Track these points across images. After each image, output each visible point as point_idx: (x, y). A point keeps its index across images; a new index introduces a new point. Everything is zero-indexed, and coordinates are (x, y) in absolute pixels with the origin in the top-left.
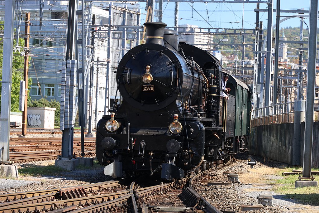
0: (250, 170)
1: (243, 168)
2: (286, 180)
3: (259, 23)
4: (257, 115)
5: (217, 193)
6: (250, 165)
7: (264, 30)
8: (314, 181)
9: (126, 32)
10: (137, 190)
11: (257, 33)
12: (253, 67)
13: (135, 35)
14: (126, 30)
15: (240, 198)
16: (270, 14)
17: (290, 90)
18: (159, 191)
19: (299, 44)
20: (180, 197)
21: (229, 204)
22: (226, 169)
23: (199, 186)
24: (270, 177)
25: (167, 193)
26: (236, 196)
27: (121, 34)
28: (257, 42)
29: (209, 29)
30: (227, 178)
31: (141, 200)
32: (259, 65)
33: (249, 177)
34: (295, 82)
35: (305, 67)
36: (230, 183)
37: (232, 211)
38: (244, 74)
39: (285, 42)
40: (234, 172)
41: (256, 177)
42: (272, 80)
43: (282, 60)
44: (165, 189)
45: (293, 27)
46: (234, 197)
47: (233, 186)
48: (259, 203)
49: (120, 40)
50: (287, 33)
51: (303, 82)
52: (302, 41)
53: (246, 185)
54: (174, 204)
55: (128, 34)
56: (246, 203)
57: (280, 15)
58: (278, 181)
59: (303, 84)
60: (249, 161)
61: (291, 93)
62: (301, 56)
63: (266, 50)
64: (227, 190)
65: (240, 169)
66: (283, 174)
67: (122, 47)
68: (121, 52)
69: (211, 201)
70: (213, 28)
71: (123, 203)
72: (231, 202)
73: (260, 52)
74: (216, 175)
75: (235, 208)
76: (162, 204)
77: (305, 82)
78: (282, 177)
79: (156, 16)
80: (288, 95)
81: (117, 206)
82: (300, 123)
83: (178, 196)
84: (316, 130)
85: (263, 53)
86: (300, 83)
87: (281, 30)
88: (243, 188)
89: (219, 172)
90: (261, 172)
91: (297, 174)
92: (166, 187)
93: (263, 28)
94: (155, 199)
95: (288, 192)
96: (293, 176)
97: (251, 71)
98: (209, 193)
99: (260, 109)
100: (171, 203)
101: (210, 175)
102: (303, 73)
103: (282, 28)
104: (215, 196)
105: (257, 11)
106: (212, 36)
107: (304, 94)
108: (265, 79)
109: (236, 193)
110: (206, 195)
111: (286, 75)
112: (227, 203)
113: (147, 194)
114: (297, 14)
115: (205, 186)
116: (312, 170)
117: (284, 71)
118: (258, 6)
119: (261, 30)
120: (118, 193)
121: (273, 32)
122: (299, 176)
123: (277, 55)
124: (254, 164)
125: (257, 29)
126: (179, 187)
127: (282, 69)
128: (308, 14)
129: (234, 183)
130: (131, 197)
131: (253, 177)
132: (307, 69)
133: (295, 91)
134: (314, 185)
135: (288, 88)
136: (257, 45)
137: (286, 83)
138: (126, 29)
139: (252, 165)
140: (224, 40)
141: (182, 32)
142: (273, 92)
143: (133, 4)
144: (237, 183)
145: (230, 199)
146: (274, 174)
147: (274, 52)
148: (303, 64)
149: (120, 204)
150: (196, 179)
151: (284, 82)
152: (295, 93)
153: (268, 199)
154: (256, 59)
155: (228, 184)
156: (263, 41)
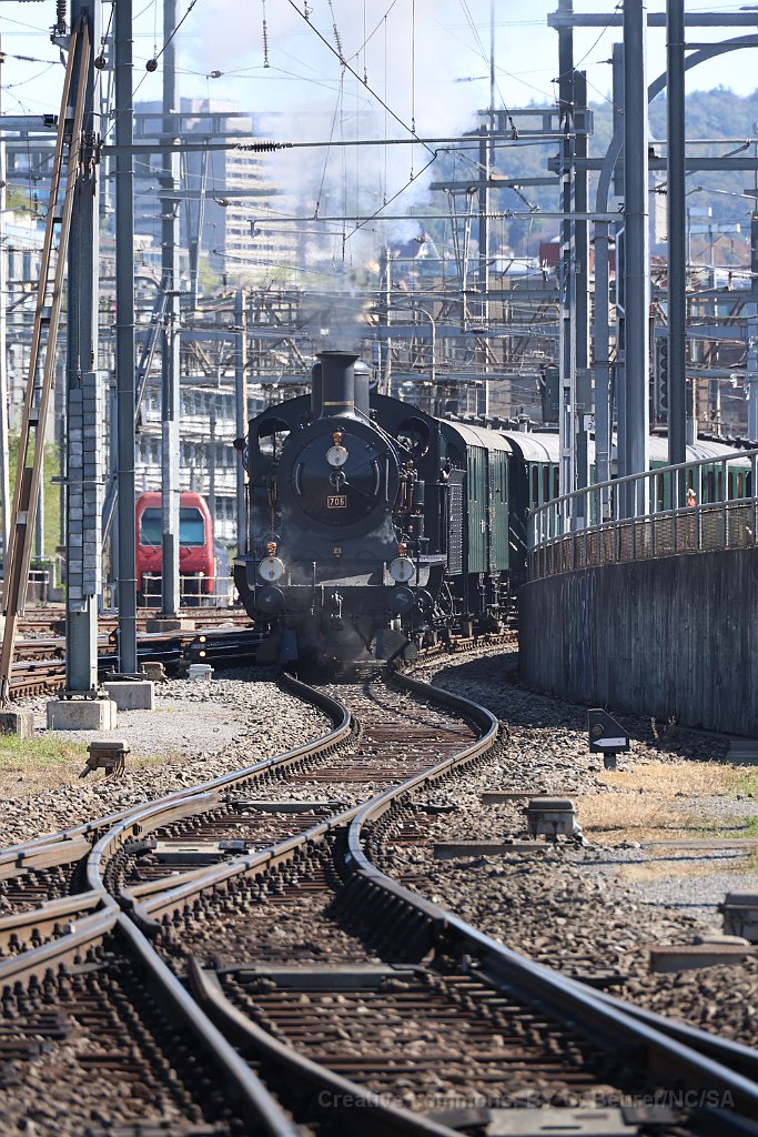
0: (605, 776)
1: (572, 773)
6: (601, 755)
15: (618, 911)
18: (227, 894)
20: (334, 917)
21: (578, 943)
25: (264, 903)
37: (611, 973)
48: (730, 932)
53: (615, 848)
56: (662, 935)
71: (92, 960)
72: (584, 931)
74: (454, 809)
75: (617, 960)
76: (267, 953)
81: (69, 972)
83: (329, 913)
89: (464, 795)
94: (219, 931)
100: (305, 947)
101: (424, 809)
112: (570, 937)
113: (182, 913)
115: (422, 862)
124: (618, 749)
129: (556, 840)
130: (118, 928)
139: (611, 753)
149: (77, 960)
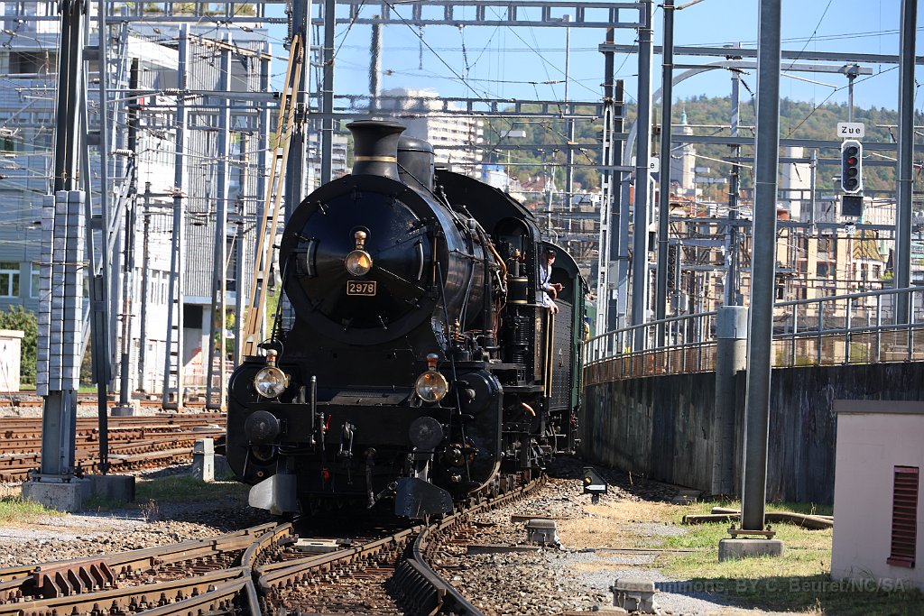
0: (591, 508)
1: (570, 504)
2: (693, 538)
3: (615, 84)
4: (610, 349)
5: (494, 577)
6: (590, 495)
7: (629, 104)
8: (774, 539)
9: (228, 110)
10: (262, 569)
11: (608, 112)
12: (597, 211)
13: (255, 118)
14: (228, 104)
15: (560, 590)
16: (646, 59)
17: (703, 277)
18: (328, 571)
19: (728, 145)
20: (388, 587)
21: (528, 608)
22: (521, 507)
23: (443, 555)
24: (647, 529)
25: (351, 577)
26: (549, 586)
27: (214, 117)
28: (608, 140)
29: (470, 102)
30: (523, 531)
31: (274, 596)
32: (615, 207)
33: (587, 529)
34: (719, 255)
35: (747, 213)
36: (532, 547)
38: (572, 232)
39: (689, 139)
40: (543, 515)
41: (607, 530)
42: (651, 249)
43: (679, 190)
44: (345, 563)
45: (710, 97)
46: (543, 586)
47: (542, 554)
48: (616, 604)
49: (212, 134)
50: (695, 114)
51: (741, 254)
52: (738, 138)
53: (579, 551)
54: (369, 607)
55: (234, 116)
56: (579, 605)
57: (674, 62)
58: (671, 541)
59: (741, 260)
60: (586, 484)
61: (707, 287)
62: (734, 180)
63: (634, 164)
64: (524, 566)
65: (560, 505)
66: (687, 521)
67: (219, 155)
68: (216, 167)
69: (478, 599)
70: (480, 100)
71: (221, 607)
72: (534, 601)
73: (617, 168)
74: (493, 525)
76: (336, 608)
77: (746, 256)
78: (683, 530)
79: (316, 66)
80: (698, 291)
81: (205, 614)
82: (732, 372)
83: (384, 585)
84: (779, 391)
85: (626, 173)
86: (732, 257)
87: (677, 105)
88: (570, 562)
89: (502, 516)
90: (623, 516)
91: (724, 520)
92: (348, 560)
93: (626, 99)
94: (314, 593)
95: (699, 572)
96: (715, 526)
97: (592, 221)
98: (472, 577)
99: (617, 333)
100: (362, 605)
101: (475, 524)
102: (741, 229)
103: (679, 101)
104: (489, 584)
105: (609, 51)
106: (481, 123)
107: (744, 290)
108: (632, 246)
109: (550, 575)
110: (464, 581)
111: (692, 235)
112: (525, 603)
113: (293, 581)
114: (722, 59)
115: (459, 556)
116: (768, 510)
117: (686, 224)
118: (610, 36)
119: (620, 105)
120: (207, 576)
121: (654, 112)
122: (730, 526)
123: (665, 178)
124: (600, 491)
125: (608, 103)
126: (386, 559)
127: (680, 219)
128: (754, 60)
129: (544, 546)
130: (244, 590)
131: (600, 528)
132: (750, 218)
133: (718, 279)
134: (774, 551)
135: (699, 271)
136: (607, 149)
137: (691, 256)
138: (228, 101)
139: (596, 494)
140: (512, 134)
141: (391, 111)
142: (654, 284)
143: (249, 30)
144: (552, 546)
145: (532, 592)
146: (658, 519)
147: (657, 169)
148: (739, 203)
149: (212, 608)
150: (435, 536)
151: (687, 255)
152: (719, 288)
153: (642, 593)
154: (606, 190)
155: (525, 550)
156: (626, 137)
